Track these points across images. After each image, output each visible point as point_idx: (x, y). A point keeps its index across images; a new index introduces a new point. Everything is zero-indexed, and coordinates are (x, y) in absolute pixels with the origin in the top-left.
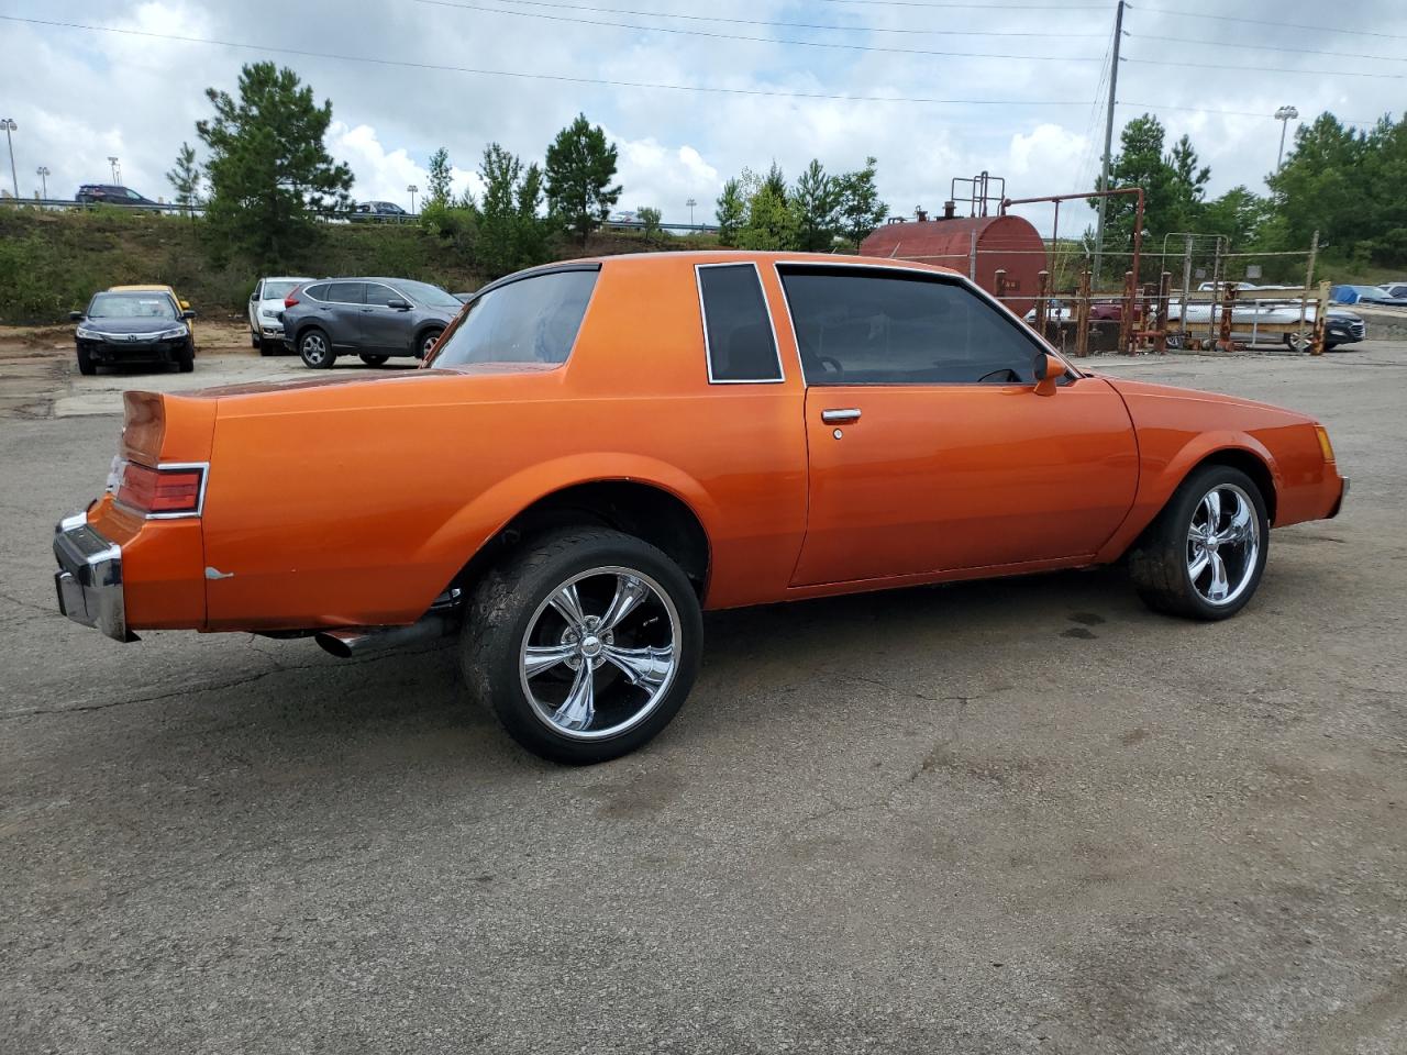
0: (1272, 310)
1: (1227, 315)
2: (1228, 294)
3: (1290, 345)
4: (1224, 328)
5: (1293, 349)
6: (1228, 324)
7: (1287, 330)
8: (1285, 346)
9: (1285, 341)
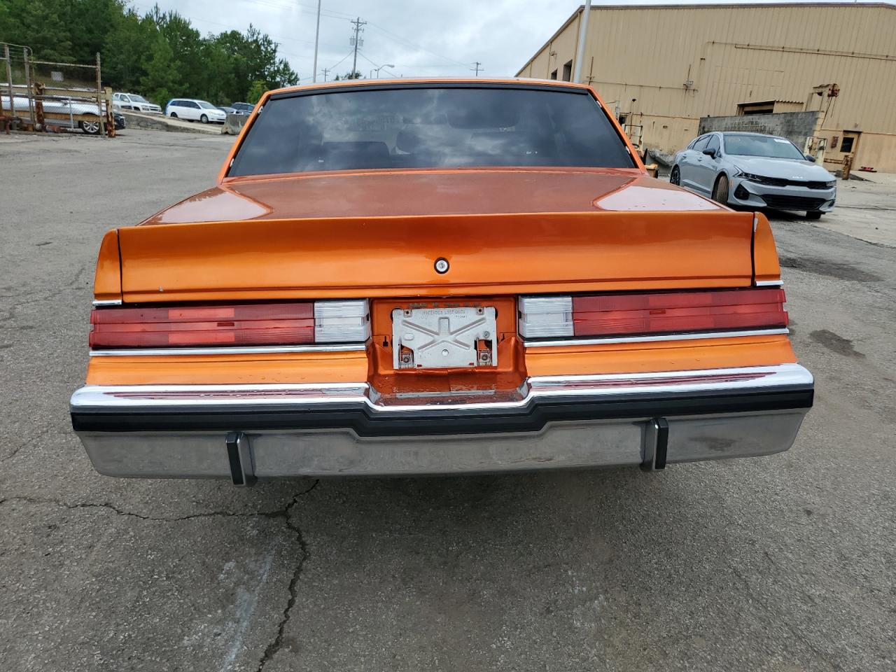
0: (66, 104)
1: (39, 106)
2: (37, 91)
3: (84, 129)
4: (39, 116)
5: (86, 133)
6: (41, 113)
7: (80, 119)
8: (80, 130)
9: (82, 126)
